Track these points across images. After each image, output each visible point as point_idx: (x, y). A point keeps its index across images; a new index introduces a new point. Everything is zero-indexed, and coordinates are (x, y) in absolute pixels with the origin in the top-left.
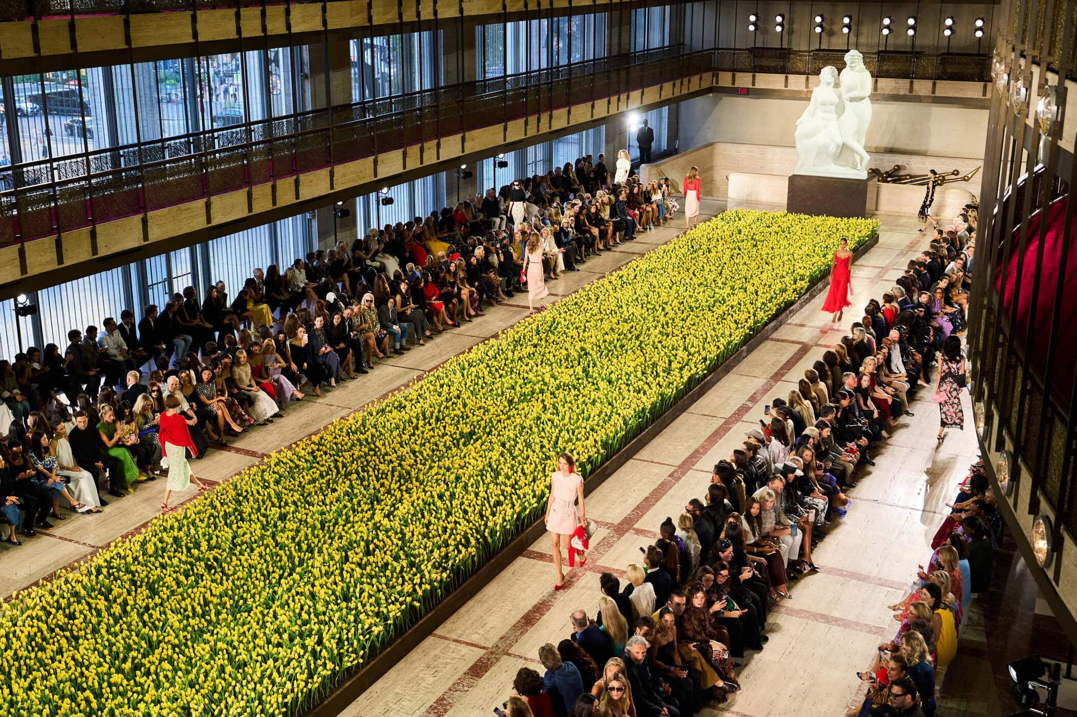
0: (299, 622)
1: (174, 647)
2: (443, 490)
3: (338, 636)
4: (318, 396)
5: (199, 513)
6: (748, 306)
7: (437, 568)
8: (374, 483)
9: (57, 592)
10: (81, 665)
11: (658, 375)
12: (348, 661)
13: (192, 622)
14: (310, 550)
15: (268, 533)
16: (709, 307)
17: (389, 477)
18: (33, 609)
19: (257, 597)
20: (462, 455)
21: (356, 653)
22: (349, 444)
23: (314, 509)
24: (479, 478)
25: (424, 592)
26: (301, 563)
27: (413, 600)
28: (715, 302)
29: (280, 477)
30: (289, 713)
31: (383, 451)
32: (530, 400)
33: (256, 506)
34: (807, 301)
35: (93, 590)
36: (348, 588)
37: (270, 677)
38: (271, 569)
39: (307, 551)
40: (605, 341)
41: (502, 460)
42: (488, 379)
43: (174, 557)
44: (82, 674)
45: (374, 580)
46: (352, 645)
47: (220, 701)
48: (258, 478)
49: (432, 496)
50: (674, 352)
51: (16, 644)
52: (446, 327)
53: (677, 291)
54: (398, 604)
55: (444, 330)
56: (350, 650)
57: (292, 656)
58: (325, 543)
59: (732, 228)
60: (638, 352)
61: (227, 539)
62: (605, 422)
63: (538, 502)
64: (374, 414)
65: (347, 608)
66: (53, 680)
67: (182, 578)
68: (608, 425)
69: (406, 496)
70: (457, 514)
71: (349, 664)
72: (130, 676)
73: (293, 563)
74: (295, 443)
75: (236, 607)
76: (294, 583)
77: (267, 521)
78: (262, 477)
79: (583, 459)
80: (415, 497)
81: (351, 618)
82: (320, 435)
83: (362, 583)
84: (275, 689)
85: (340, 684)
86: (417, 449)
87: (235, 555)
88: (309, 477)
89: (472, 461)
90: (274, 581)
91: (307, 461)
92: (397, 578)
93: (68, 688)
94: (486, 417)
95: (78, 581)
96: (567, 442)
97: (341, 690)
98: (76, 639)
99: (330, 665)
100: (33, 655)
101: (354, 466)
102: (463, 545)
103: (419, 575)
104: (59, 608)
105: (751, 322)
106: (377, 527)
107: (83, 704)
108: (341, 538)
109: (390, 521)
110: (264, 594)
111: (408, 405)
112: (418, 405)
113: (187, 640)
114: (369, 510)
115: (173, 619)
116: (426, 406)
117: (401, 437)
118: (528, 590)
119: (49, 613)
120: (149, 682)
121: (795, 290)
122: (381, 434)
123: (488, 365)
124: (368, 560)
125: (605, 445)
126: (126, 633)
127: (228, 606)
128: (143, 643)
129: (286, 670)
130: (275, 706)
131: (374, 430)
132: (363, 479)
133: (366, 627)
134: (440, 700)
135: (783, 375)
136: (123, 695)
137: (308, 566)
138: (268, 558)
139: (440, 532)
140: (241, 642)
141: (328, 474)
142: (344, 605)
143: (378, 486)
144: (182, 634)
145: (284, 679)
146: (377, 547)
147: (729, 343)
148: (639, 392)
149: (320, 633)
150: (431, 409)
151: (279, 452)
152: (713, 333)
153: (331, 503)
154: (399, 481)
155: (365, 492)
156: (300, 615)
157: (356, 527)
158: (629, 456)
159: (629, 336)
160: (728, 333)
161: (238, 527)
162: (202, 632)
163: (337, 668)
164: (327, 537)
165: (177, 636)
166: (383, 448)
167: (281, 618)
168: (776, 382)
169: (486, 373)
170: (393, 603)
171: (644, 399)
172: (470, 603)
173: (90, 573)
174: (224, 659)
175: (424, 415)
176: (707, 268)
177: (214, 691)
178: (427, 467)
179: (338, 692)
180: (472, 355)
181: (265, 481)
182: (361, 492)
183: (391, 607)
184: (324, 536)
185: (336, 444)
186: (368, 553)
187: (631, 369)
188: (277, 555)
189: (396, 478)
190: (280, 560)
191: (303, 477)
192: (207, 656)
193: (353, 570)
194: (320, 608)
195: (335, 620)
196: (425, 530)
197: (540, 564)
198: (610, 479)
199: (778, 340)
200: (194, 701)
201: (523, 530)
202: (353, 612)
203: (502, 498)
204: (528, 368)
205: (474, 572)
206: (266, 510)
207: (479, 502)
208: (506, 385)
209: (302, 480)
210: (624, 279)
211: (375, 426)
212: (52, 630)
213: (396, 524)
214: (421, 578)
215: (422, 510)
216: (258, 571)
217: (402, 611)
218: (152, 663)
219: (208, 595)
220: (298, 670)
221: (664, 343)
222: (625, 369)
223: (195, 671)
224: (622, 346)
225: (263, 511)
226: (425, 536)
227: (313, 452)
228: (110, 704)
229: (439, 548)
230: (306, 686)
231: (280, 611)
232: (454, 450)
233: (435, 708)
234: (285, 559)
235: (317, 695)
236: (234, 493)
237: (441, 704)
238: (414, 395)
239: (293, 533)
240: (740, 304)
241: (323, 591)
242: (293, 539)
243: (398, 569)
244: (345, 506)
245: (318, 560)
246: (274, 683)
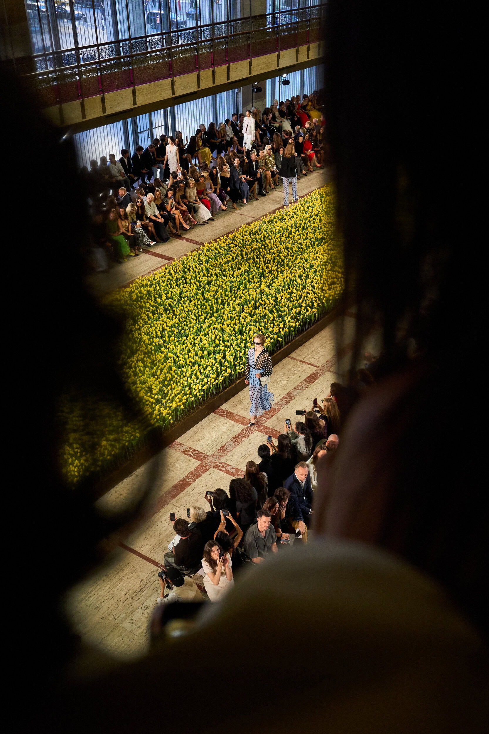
0: (214, 345)
2: (302, 273)
3: (234, 354)
4: (234, 208)
5: (162, 277)
7: (293, 319)
12: (239, 369)
13: (155, 340)
15: (200, 292)
17: (272, 263)
19: (192, 328)
20: (316, 252)
21: (244, 365)
22: (250, 241)
23: (227, 279)
24: (324, 267)
25: (285, 333)
26: (217, 311)
27: (278, 337)
29: (209, 258)
30: (205, 395)
31: (269, 246)
33: (194, 275)
36: (243, 327)
37: (195, 375)
38: (200, 313)
39: (221, 304)
43: (147, 302)
45: (257, 324)
47: (168, 386)
48: (196, 259)
49: (295, 276)
54: (269, 338)
55: (314, 171)
56: (241, 363)
57: (208, 364)
58: (231, 300)
61: (177, 294)
64: (267, 223)
65: (241, 339)
67: (151, 315)
69: (280, 275)
70: (308, 288)
71: (239, 371)
73: (213, 310)
74: (219, 238)
75: (180, 334)
76: (213, 322)
77: (200, 285)
78: (199, 258)
80: (285, 276)
81: (243, 345)
82: (233, 234)
83: (250, 325)
84: (198, 381)
85: (234, 381)
86: (289, 247)
87: (180, 303)
88: (226, 260)
89: (321, 256)
90: (201, 320)
91: (225, 250)
92: (271, 324)
97: (235, 384)
99: (229, 371)
101: (252, 254)
102: (310, 307)
103: (283, 323)
106: (262, 293)
108: (241, 297)
109: (269, 289)
111: (287, 218)
112: (293, 219)
113: (152, 350)
114: (258, 282)
116: (298, 219)
117: (281, 239)
122: (269, 236)
124: (255, 312)
127: (175, 333)
129: (205, 372)
130: (197, 391)
131: (265, 233)
132: (256, 263)
134: (289, 394)
137: (221, 313)
138: (199, 306)
139: (298, 298)
140: (182, 354)
141: (236, 258)
142: (239, 337)
143: (264, 268)
144: (149, 347)
145: (203, 376)
146: (261, 304)
150: (300, 222)
151: (209, 243)
153: (237, 276)
154: (277, 265)
155: (257, 271)
156: (214, 340)
157: (250, 292)
161: (184, 287)
162: (160, 346)
163: (233, 372)
164: (233, 297)
166: (269, 244)
167: (204, 342)
172: (312, 340)
174: (171, 363)
177: (165, 380)
178: (294, 258)
179: (233, 385)
181: (200, 260)
182: (254, 271)
184: (231, 296)
185: (243, 240)
186: (255, 307)
188: (205, 305)
189: (275, 264)
190: (206, 308)
191: (222, 259)
192: (163, 360)
193: (246, 317)
194: (226, 338)
195: (234, 346)
196: (289, 296)
200: (154, 385)
202: (244, 342)
205: (315, 322)
206: (199, 278)
207: (322, 282)
209: (221, 261)
211: (266, 231)
213: (273, 292)
214: (284, 325)
215: (288, 284)
216: (193, 314)
217: (272, 343)
219: (164, 326)
220: (211, 372)
223: (155, 368)
225: (198, 278)
226: (289, 300)
227: (229, 244)
229: (296, 307)
230: (215, 381)
231: (204, 338)
232: (311, 248)
233: (286, 398)
234: (208, 308)
235: (221, 386)
236: (182, 267)
237: (289, 396)
238: (291, 212)
239: (214, 293)
241: (228, 328)
242: (214, 296)
243: (272, 318)
244: (245, 279)
245: (227, 310)
246: (197, 378)
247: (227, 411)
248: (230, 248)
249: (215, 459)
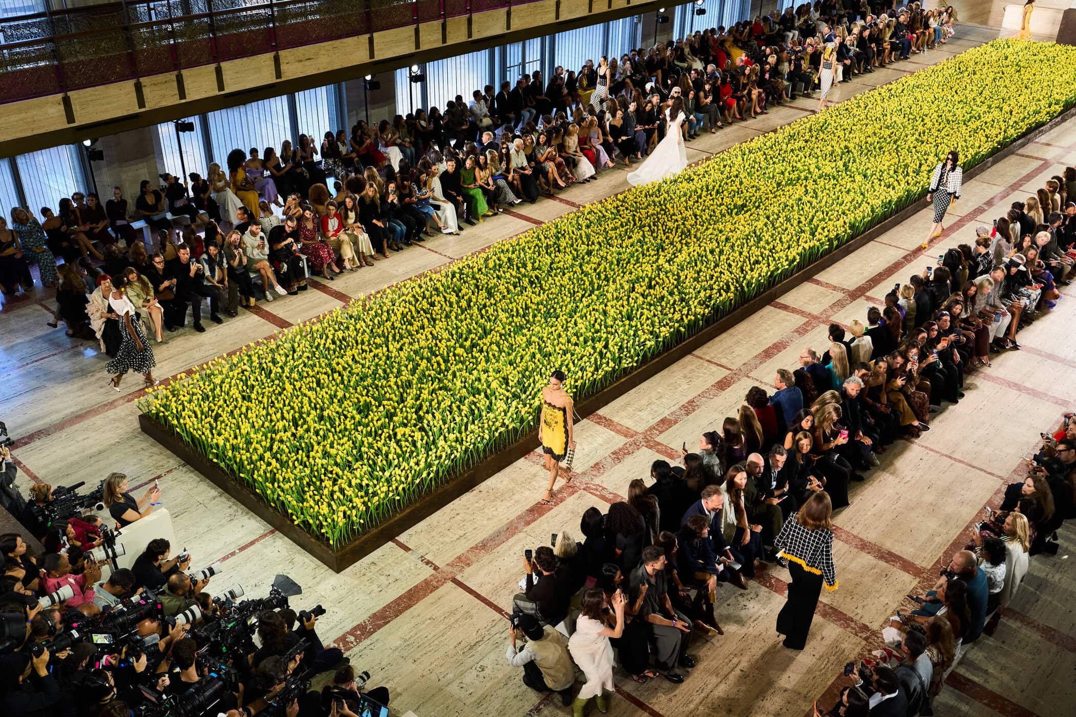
0: (593, 330)
1: (501, 336)
2: (714, 247)
3: (620, 344)
4: (626, 165)
5: (528, 242)
6: (1001, 123)
7: (702, 305)
8: (661, 235)
9: (424, 286)
10: (437, 338)
11: (908, 174)
12: (625, 363)
13: (515, 319)
14: (607, 279)
15: (577, 263)
16: (964, 121)
17: (674, 232)
18: (407, 295)
19: (564, 308)
20: (734, 221)
21: (632, 358)
22: (646, 204)
23: (613, 250)
24: (744, 241)
25: (689, 321)
26: (599, 287)
27: (680, 326)
28: (971, 117)
29: (591, 222)
30: (578, 393)
31: (672, 212)
32: (795, 185)
33: (570, 243)
34: (1057, 124)
35: (449, 288)
36: (632, 311)
37: (567, 366)
38: (576, 290)
39: (604, 279)
40: (866, 143)
41: (765, 229)
42: (763, 164)
43: (507, 272)
44: (436, 345)
45: (652, 308)
46: (630, 352)
47: (530, 377)
48: (574, 222)
49: (705, 251)
50: (925, 157)
51: (393, 318)
52: (735, 120)
53: (938, 106)
54: (668, 327)
56: (628, 355)
57: (585, 354)
58: (618, 275)
59: (999, 54)
60: (894, 154)
61: (546, 264)
62: (855, 208)
63: (789, 265)
65: (630, 324)
66: (416, 346)
67: (511, 288)
68: (858, 211)
69: (685, 248)
70: (723, 267)
71: (626, 366)
72: (469, 351)
73: (593, 287)
74: (605, 199)
75: (548, 314)
76: (592, 302)
77: (577, 254)
78: (578, 221)
79: (832, 236)
80: (691, 249)
81: (632, 332)
82: (624, 194)
83: (643, 309)
85: (618, 378)
86: (698, 213)
87: (551, 276)
88: (613, 225)
89: (741, 228)
90: (577, 298)
91: (612, 213)
92: (670, 308)
93: (426, 353)
94: (757, 195)
95: (438, 280)
96: (821, 221)
97: (617, 384)
98: (434, 320)
99: (611, 364)
100: (404, 327)
101: (648, 220)
102: (724, 291)
103: (687, 308)
104: (424, 297)
105: (1001, 137)
106: (659, 269)
107: (435, 365)
108: (631, 273)
109: (670, 265)
110: (569, 306)
111: (696, 178)
112: (704, 180)
113: (510, 332)
114: (655, 255)
115: (503, 316)
116: (710, 181)
117: (687, 203)
118: (771, 332)
119: (417, 300)
120: (481, 357)
121: (1048, 113)
122: (672, 198)
123: (765, 153)
124: (650, 292)
125: (852, 226)
126: (468, 320)
127: (542, 311)
128: (480, 330)
129: (579, 363)
131: (666, 195)
132: (653, 232)
133: (642, 340)
134: (691, 402)
135: (1021, 186)
136: (463, 363)
137: (604, 291)
138: (575, 281)
139: (708, 278)
140: (549, 338)
141: (627, 225)
142: (627, 322)
143: (664, 238)
144: (507, 327)
145: (577, 369)
146: (658, 283)
147: (976, 154)
148: (889, 187)
149: (607, 340)
150: (713, 184)
151: (592, 204)
152: (964, 144)
153: (627, 246)
154: (681, 236)
155: (653, 241)
156: (594, 325)
157: (643, 267)
158: (871, 238)
159: (889, 140)
160: (977, 145)
161: (556, 256)
163: (617, 367)
164: (620, 272)
165: (504, 328)
167: (580, 326)
168: (1013, 190)
169: (762, 159)
170: (664, 326)
171: (892, 193)
172: (724, 335)
173: (447, 276)
174: (535, 349)
175: (707, 187)
176: (969, 88)
177: (527, 370)
178: (704, 228)
179: (615, 385)
180: (753, 144)
181: (579, 225)
182: (650, 241)
183: (663, 329)
184: (618, 271)
185: (636, 203)
186: (650, 287)
187: (886, 168)
188: (582, 280)
189: (679, 233)
190: (584, 284)
191: (608, 225)
192: (524, 345)
193: (637, 298)
194: (610, 322)
195: (620, 333)
196: (696, 275)
197: (784, 313)
198: (852, 255)
199: (1023, 156)
200: (512, 375)
201: (773, 285)
202: (634, 329)
203: (760, 258)
204: (797, 159)
205: (730, 312)
206: (577, 246)
207: (742, 259)
208: (777, 170)
209: (607, 227)
210: (893, 92)
211: (667, 192)
212: (419, 312)
213: (674, 268)
214: (688, 310)
215: (696, 260)
216: (566, 289)
218: (485, 344)
219: (529, 302)
220: (588, 364)
221: (918, 148)
222: (880, 167)
223: (514, 354)
224: (881, 148)
225: (575, 246)
226: (696, 279)
227: (618, 207)
228: (453, 368)
229: (705, 290)
230: (592, 376)
231: (579, 321)
232: (728, 217)
233: (686, 407)
234: (587, 283)
235: (599, 384)
236: (555, 231)
237: (691, 405)
238: (701, 171)
239: (595, 266)
240: (993, 121)
241: (613, 310)
242: (595, 270)
243: (672, 302)
244: (637, 250)
245: (612, 287)
246: (569, 371)
247: (605, 418)
248: (618, 211)
249: (586, 479)
